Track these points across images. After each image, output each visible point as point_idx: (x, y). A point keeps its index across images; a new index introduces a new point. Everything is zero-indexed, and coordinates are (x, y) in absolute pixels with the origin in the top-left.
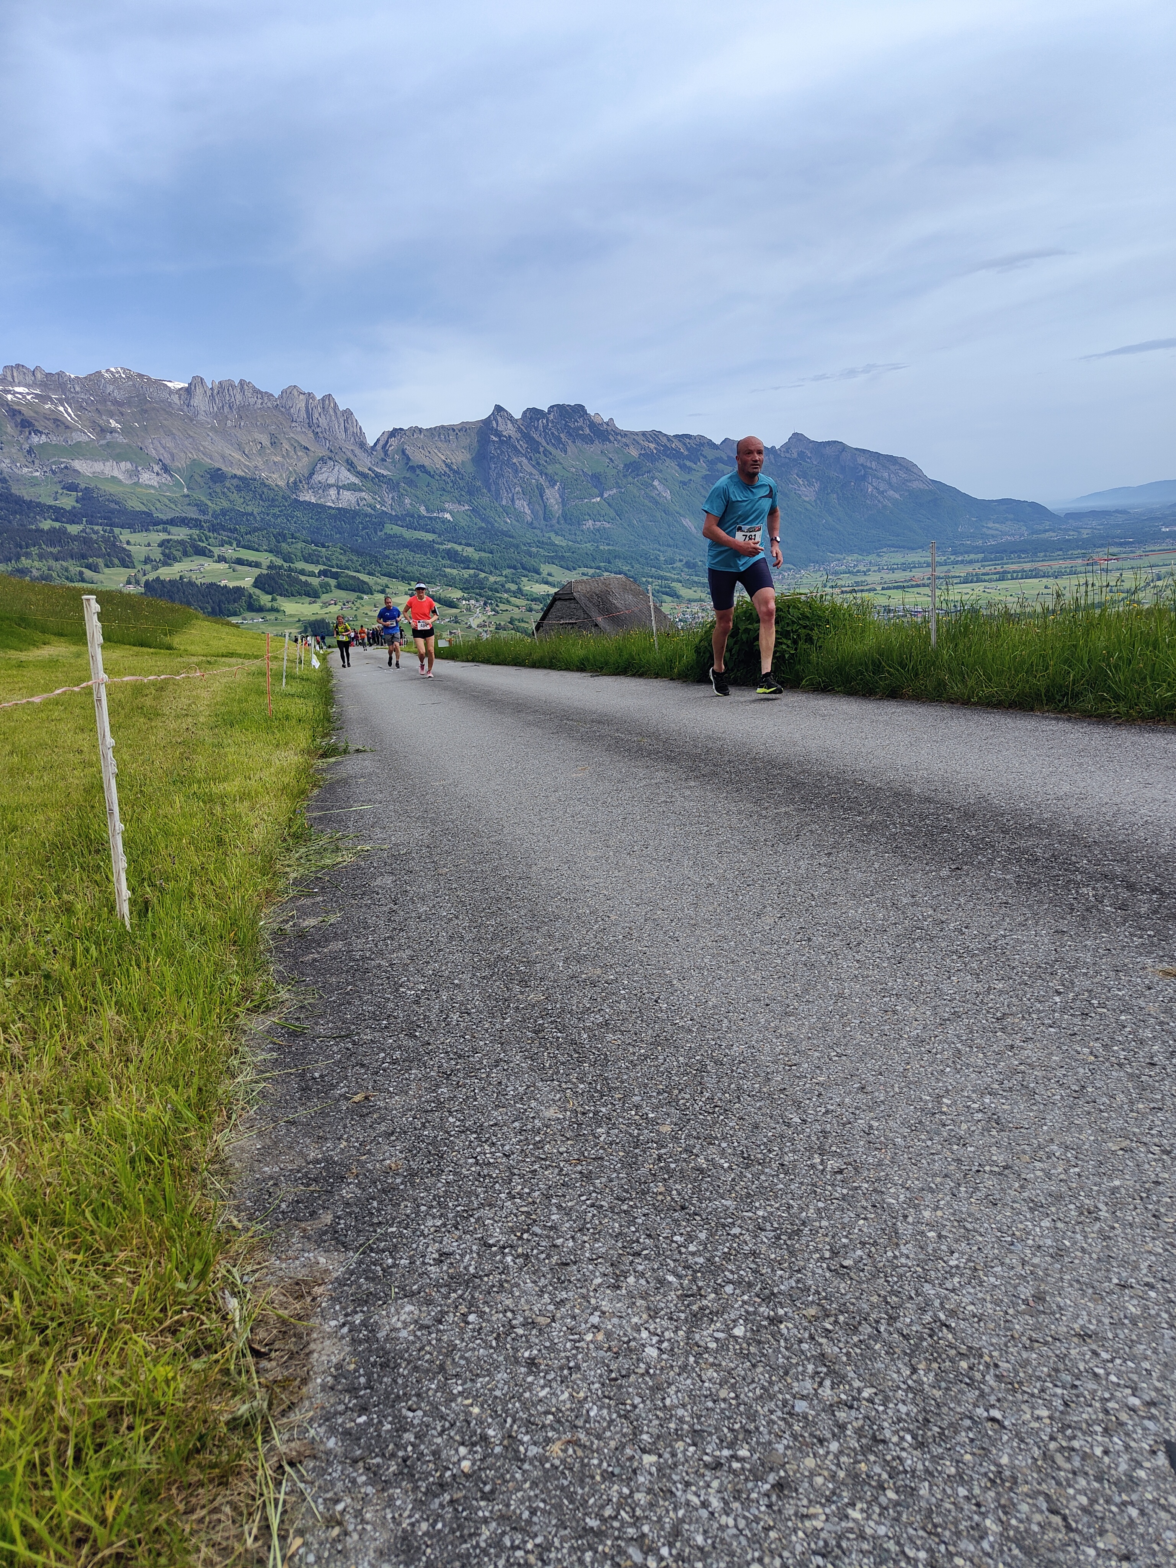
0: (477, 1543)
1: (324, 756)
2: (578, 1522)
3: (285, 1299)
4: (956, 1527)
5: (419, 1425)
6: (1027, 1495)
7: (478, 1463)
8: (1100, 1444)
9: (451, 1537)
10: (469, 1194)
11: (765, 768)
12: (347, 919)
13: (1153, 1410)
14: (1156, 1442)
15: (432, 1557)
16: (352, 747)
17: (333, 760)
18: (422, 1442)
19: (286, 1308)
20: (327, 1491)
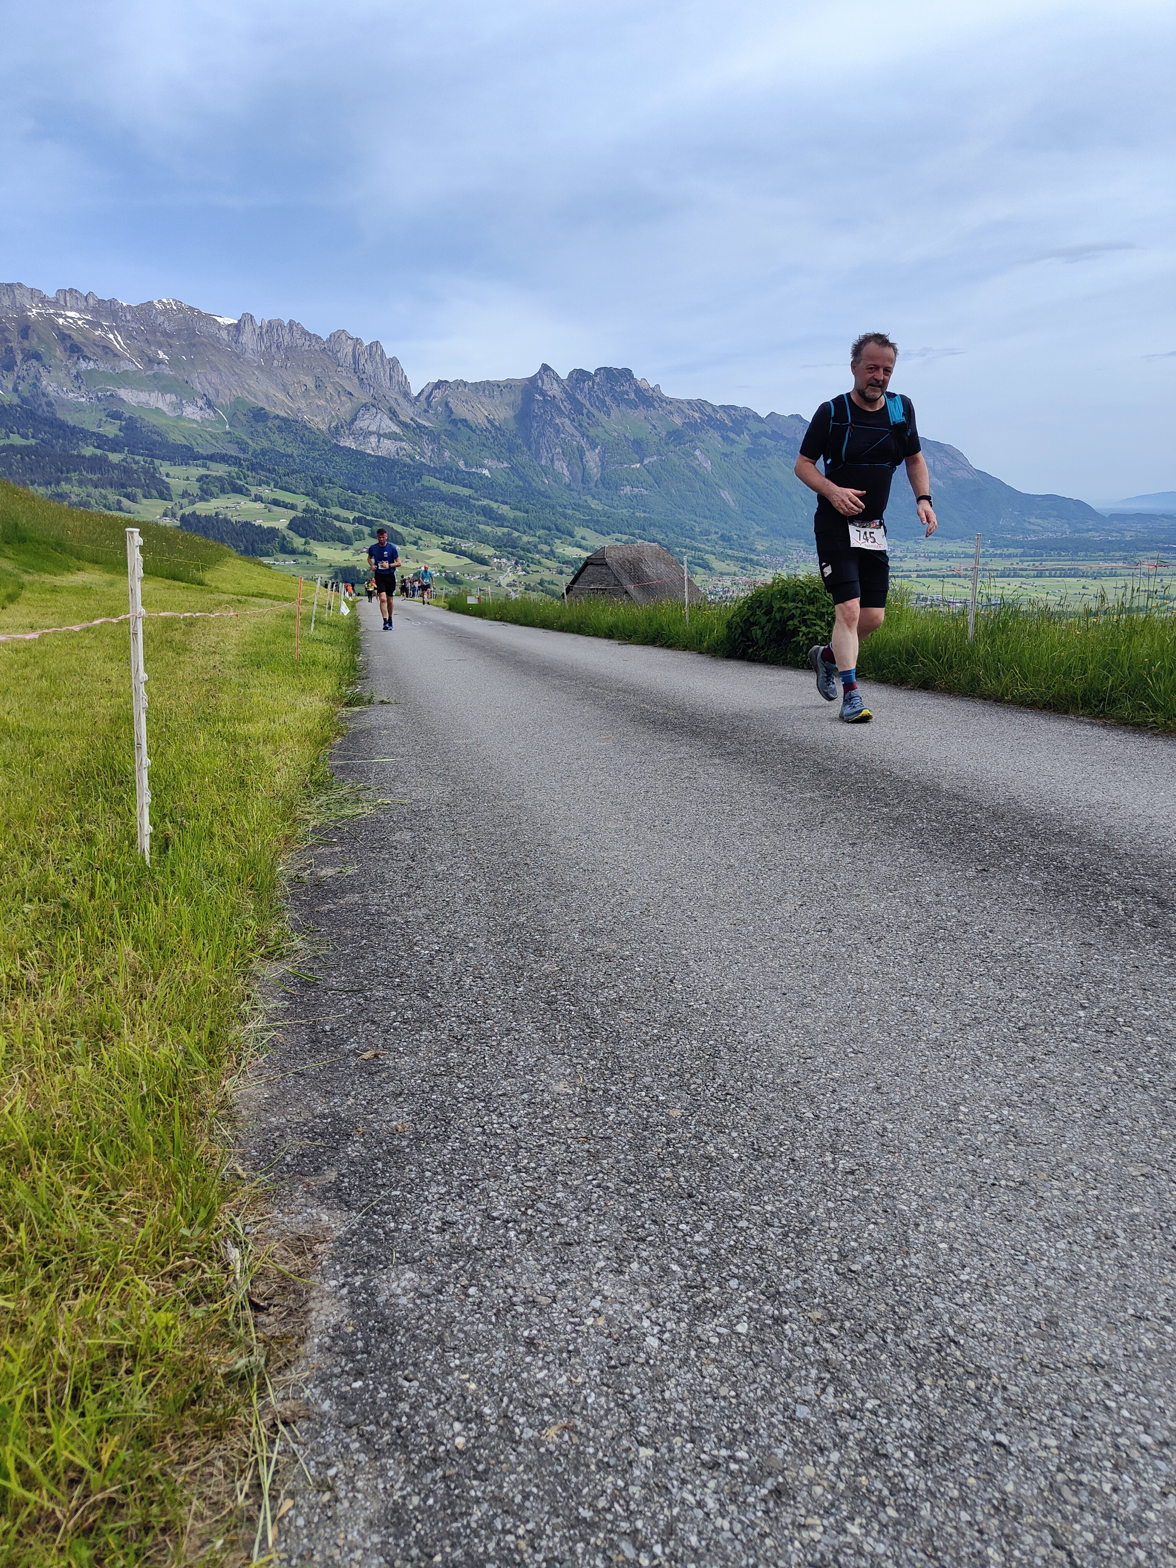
0: (468, 1522)
1: (348, 704)
2: (571, 1510)
3: (286, 1254)
4: (958, 1553)
5: (415, 1396)
6: (1031, 1526)
7: (473, 1441)
8: (1109, 1481)
9: (441, 1514)
10: (475, 1163)
11: (791, 751)
12: (364, 872)
13: (1165, 1451)
14: (1167, 1483)
15: (422, 1532)
16: (377, 698)
17: (357, 709)
18: (417, 1413)
19: (286, 1263)
20: (319, 1455)
